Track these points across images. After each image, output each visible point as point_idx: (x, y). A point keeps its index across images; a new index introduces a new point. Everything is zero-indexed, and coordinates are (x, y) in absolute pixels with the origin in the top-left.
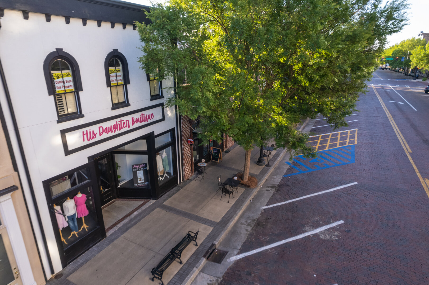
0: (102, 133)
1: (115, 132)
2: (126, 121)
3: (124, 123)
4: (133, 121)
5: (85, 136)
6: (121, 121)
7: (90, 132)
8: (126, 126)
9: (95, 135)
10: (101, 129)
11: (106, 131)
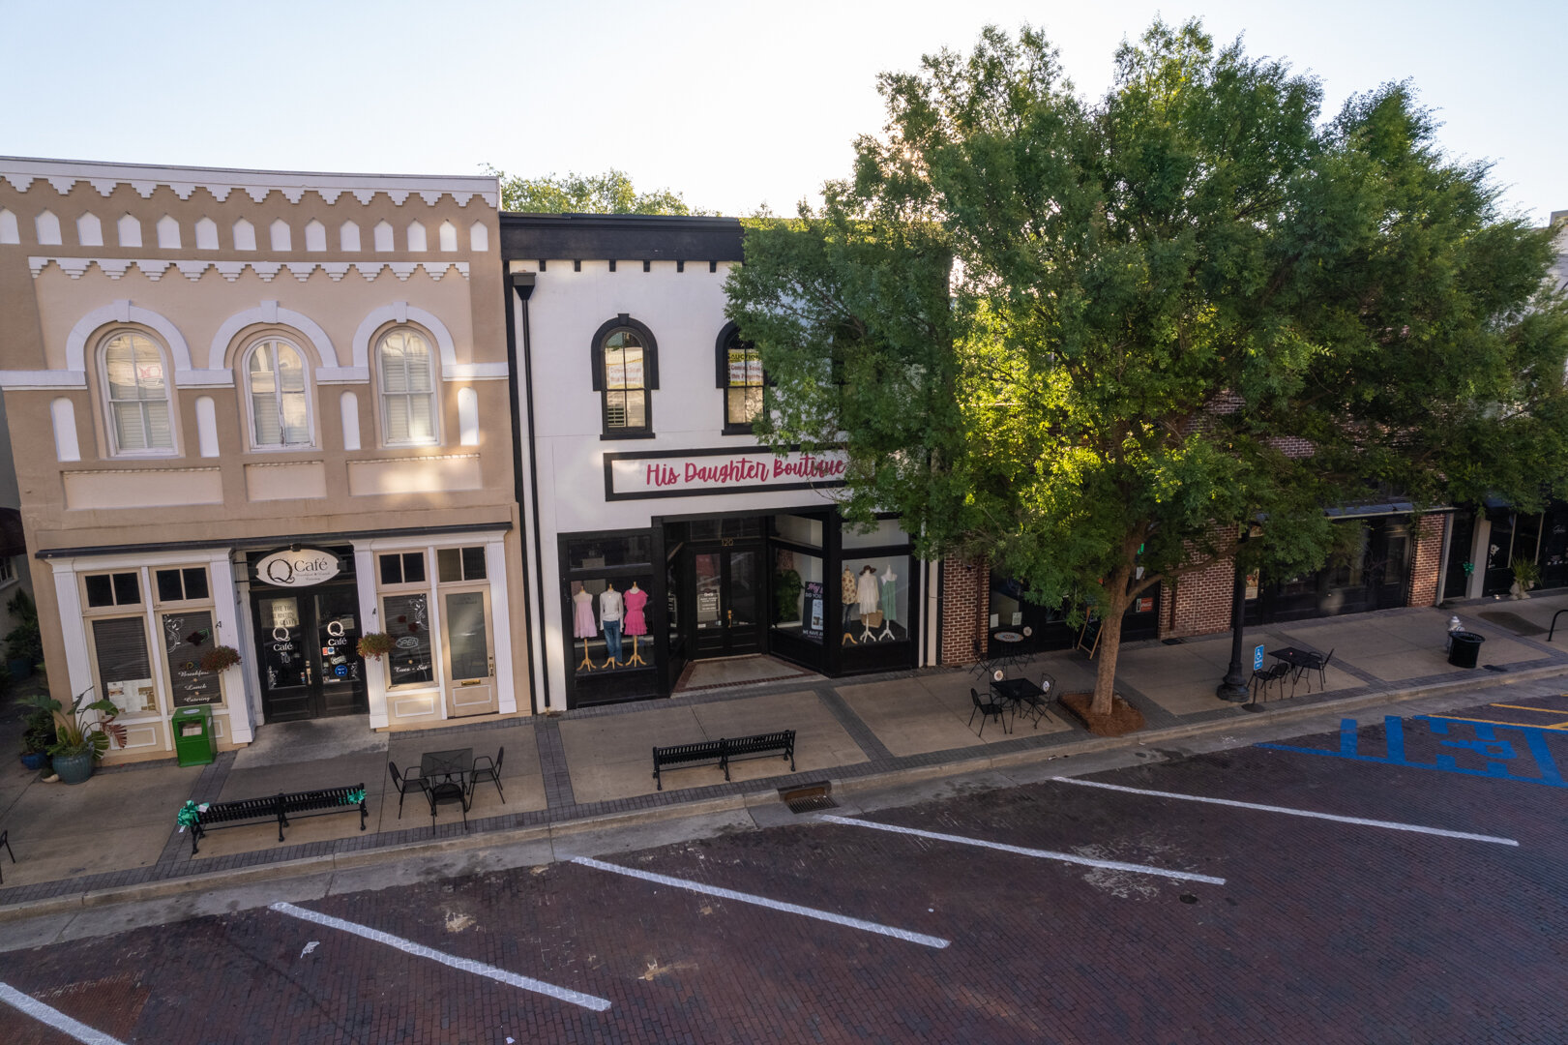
0: (693, 477)
1: (724, 481)
2: (758, 464)
3: (751, 468)
4: (776, 468)
5: (653, 475)
6: (744, 462)
7: (664, 470)
8: (756, 475)
9: (674, 478)
10: (691, 468)
11: (702, 474)
